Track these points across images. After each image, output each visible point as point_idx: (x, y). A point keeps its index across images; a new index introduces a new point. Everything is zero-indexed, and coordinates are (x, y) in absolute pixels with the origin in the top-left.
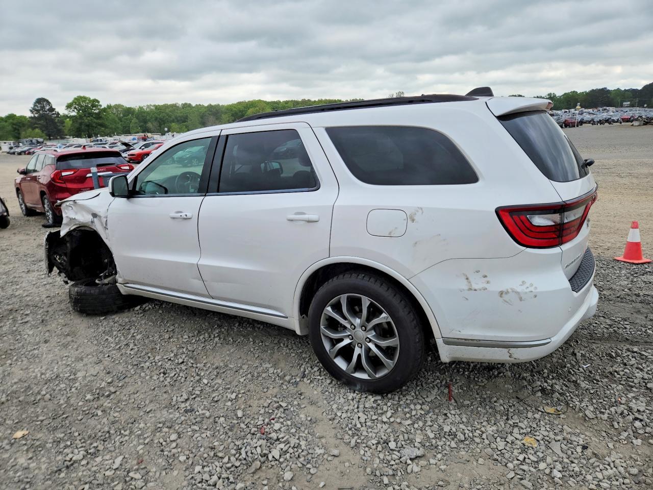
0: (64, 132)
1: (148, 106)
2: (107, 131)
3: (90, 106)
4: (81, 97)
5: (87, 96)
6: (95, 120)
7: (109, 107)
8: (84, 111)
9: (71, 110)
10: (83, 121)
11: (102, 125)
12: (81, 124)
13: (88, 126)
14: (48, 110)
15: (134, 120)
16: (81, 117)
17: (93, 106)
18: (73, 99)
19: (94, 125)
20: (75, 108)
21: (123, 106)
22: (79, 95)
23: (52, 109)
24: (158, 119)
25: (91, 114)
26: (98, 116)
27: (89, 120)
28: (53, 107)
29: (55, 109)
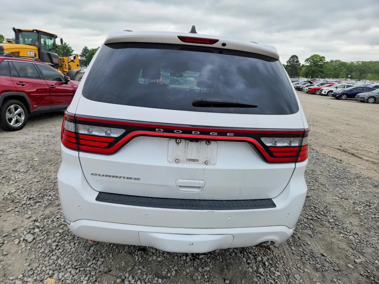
0: (299, 74)
1: (357, 62)
2: (323, 75)
3: (319, 60)
4: (315, 55)
5: (319, 54)
6: (318, 69)
7: (332, 61)
8: (314, 63)
9: (307, 62)
10: (311, 69)
11: (322, 72)
12: (310, 70)
13: (313, 72)
14: (296, 61)
15: (345, 70)
16: (311, 66)
17: (320, 60)
18: (310, 56)
19: (317, 71)
20: (310, 61)
21: (340, 61)
22: (314, 54)
23: (298, 61)
24: (361, 70)
25: (317, 65)
26: (321, 66)
27: (315, 68)
28: (299, 60)
29: (299, 61)
